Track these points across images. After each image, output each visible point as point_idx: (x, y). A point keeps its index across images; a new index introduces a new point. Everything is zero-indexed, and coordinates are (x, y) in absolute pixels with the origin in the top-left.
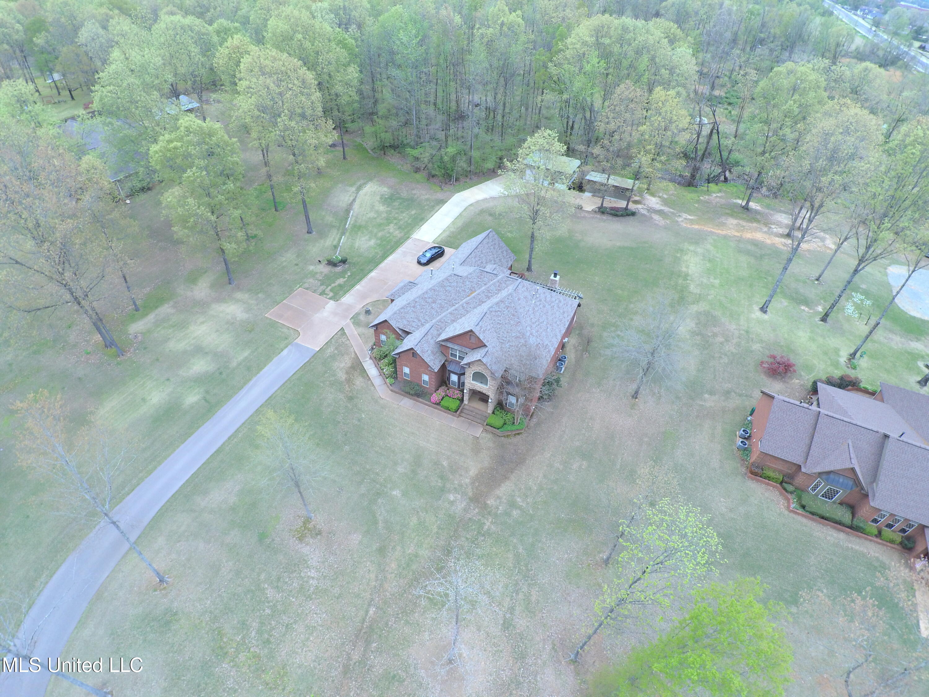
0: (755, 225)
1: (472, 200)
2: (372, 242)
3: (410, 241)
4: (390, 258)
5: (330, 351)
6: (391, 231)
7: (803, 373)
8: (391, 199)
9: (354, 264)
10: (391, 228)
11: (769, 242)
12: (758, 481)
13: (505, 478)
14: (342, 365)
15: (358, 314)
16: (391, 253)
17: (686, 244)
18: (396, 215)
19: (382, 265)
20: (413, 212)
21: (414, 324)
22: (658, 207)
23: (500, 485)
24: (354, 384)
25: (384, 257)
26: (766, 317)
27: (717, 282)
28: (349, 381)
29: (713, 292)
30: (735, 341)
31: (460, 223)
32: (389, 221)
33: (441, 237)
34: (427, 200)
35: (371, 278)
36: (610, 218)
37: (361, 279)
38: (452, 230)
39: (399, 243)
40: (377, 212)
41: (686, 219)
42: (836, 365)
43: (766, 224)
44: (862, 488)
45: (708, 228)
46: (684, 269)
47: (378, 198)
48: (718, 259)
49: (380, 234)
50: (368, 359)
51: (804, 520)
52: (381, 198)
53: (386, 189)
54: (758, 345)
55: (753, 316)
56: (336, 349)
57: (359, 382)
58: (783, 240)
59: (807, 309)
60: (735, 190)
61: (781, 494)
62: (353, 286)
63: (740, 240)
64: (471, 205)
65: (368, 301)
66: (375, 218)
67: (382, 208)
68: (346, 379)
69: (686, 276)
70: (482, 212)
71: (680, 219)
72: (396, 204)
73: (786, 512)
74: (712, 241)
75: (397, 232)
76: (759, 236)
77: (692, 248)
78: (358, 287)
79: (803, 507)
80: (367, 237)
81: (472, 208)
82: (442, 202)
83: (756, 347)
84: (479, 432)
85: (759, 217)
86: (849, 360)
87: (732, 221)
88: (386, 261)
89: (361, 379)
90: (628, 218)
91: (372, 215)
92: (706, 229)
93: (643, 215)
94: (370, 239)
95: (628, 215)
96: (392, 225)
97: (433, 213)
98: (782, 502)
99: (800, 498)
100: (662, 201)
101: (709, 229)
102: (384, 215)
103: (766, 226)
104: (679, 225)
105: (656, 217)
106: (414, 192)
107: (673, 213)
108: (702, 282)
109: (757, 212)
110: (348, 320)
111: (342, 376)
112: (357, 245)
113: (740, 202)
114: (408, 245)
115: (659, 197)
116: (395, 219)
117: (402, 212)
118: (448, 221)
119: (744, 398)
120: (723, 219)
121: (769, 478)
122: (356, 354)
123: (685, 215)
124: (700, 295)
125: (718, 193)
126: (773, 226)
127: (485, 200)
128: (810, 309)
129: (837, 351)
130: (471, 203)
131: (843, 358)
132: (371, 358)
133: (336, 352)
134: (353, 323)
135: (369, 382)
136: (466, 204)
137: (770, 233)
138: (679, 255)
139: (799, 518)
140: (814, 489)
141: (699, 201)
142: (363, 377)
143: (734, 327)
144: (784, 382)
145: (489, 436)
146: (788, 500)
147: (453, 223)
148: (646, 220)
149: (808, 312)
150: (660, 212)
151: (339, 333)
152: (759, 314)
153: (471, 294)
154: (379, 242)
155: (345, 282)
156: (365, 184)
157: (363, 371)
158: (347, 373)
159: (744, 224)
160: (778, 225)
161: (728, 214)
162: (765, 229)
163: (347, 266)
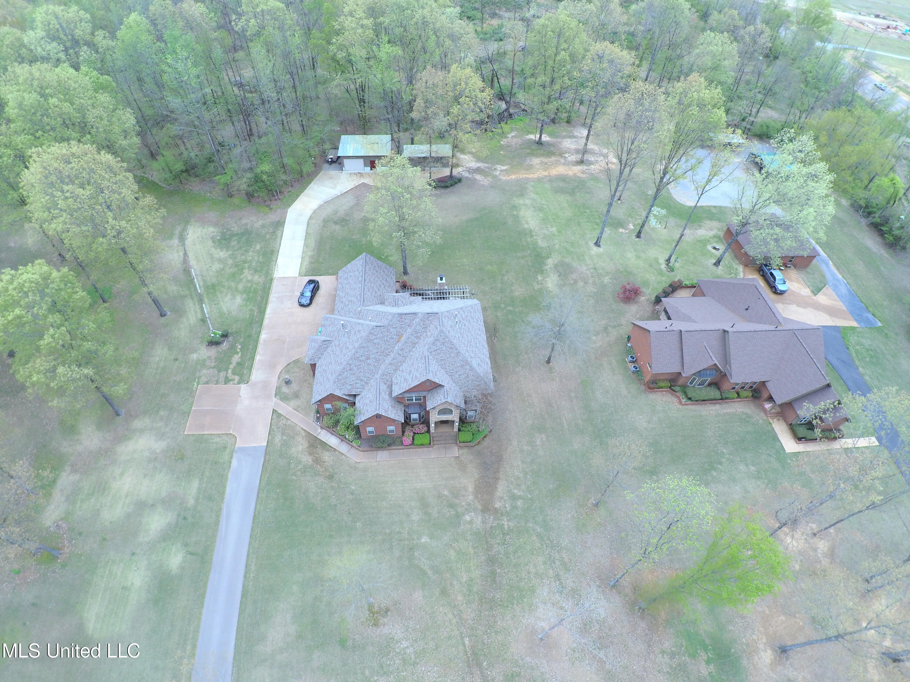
0: (553, 158)
1: (308, 213)
2: (239, 300)
3: (275, 283)
4: (269, 311)
5: (278, 439)
6: (249, 278)
7: (644, 290)
8: (225, 239)
9: (236, 332)
10: (247, 274)
11: (570, 173)
12: (655, 392)
13: (497, 479)
14: (300, 448)
15: (278, 388)
16: (266, 304)
17: (515, 199)
18: (243, 257)
19: (266, 322)
20: (258, 247)
21: (358, 386)
22: (474, 165)
23: (496, 488)
24: (324, 462)
25: (262, 312)
26: (601, 250)
27: (554, 229)
28: (317, 461)
29: (556, 241)
30: (591, 281)
31: (312, 243)
32: (239, 267)
33: (304, 267)
34: (263, 226)
35: (265, 341)
36: (443, 191)
37: (255, 348)
38: (310, 253)
39: (266, 289)
40: (220, 260)
41: (501, 171)
42: (660, 273)
43: (561, 155)
44: (721, 372)
45: (522, 175)
46: (526, 226)
47: (210, 243)
48: (545, 206)
49: (241, 287)
50: (320, 430)
51: (693, 407)
52: (213, 242)
53: (211, 229)
54: (607, 278)
55: (593, 252)
56: (283, 434)
57: (326, 457)
58: (579, 168)
59: (623, 231)
60: (522, 124)
61: (672, 394)
62: (253, 358)
63: (551, 180)
64: (311, 218)
65: (280, 368)
66: (223, 269)
67: (222, 254)
68: (313, 461)
69: (531, 231)
70: (326, 222)
71: (497, 173)
72: (234, 243)
73: (681, 407)
74: (532, 189)
75: (256, 277)
76: (561, 170)
77: (521, 202)
78: (258, 358)
79: (690, 399)
80: (229, 296)
81: (314, 221)
82: (280, 224)
83: (606, 280)
84: (455, 451)
85: (552, 149)
86: (667, 265)
87: (536, 161)
88: (266, 316)
89: (327, 454)
90: (457, 186)
91: (216, 266)
92: (521, 176)
93: (467, 178)
94: (234, 297)
95: (456, 183)
96: (246, 271)
97: (278, 240)
98: (675, 400)
99: (685, 393)
100: (474, 157)
101: (524, 176)
102: (230, 262)
103: (562, 157)
104: (500, 180)
105: (478, 177)
106: (244, 221)
107: (489, 168)
108: (544, 234)
109: (549, 144)
110: (274, 399)
111: (307, 459)
112: (225, 309)
113: (532, 137)
114: (276, 288)
115: (470, 153)
116: (245, 262)
117: (247, 251)
118: (299, 244)
119: (618, 328)
120: (528, 161)
121: (662, 388)
122: (305, 431)
123: (500, 167)
124: (549, 247)
125: (511, 132)
126: (567, 155)
127: (320, 207)
128: (626, 229)
129: (656, 260)
130: (309, 216)
131: (663, 266)
132: (322, 428)
133: (284, 438)
134: (281, 399)
135: (337, 452)
136: (305, 218)
137: (567, 164)
138: (515, 213)
139: (690, 407)
140: (691, 383)
141: (502, 147)
142: (328, 450)
143: (585, 268)
144: (636, 302)
145: (465, 451)
146: (678, 397)
147: (306, 245)
148: (473, 183)
149: (626, 233)
150: (478, 170)
151: (274, 416)
152: (595, 249)
153: (400, 338)
154: (244, 296)
155: (241, 357)
156: (184, 230)
157: (324, 445)
158: (310, 454)
159: (545, 160)
160: (569, 153)
161: (529, 153)
162: (563, 161)
163: (231, 338)
